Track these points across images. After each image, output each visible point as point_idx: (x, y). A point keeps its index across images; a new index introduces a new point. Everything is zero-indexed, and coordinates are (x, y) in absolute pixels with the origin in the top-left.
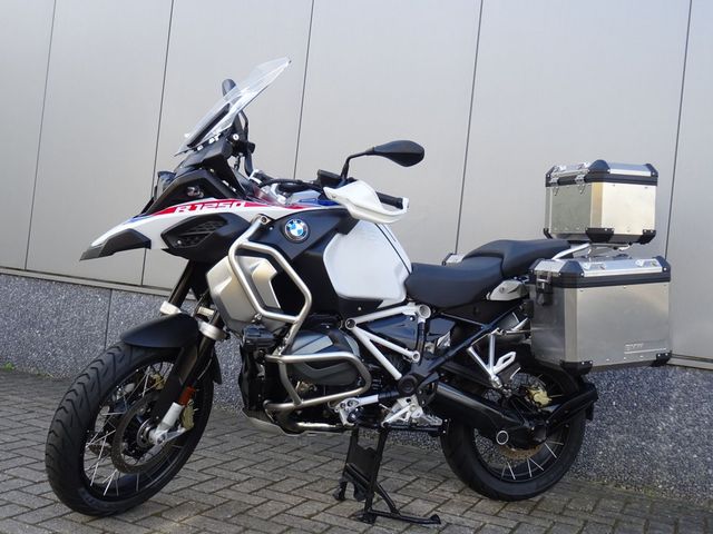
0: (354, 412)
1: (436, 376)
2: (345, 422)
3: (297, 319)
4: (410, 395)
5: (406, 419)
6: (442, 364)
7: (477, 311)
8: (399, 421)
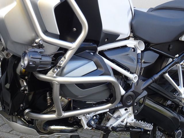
0: (92, 119)
1: (145, 93)
2: (86, 127)
3: (73, 46)
4: (129, 106)
5: (124, 124)
6: (150, 85)
7: (171, 47)
8: (120, 125)
